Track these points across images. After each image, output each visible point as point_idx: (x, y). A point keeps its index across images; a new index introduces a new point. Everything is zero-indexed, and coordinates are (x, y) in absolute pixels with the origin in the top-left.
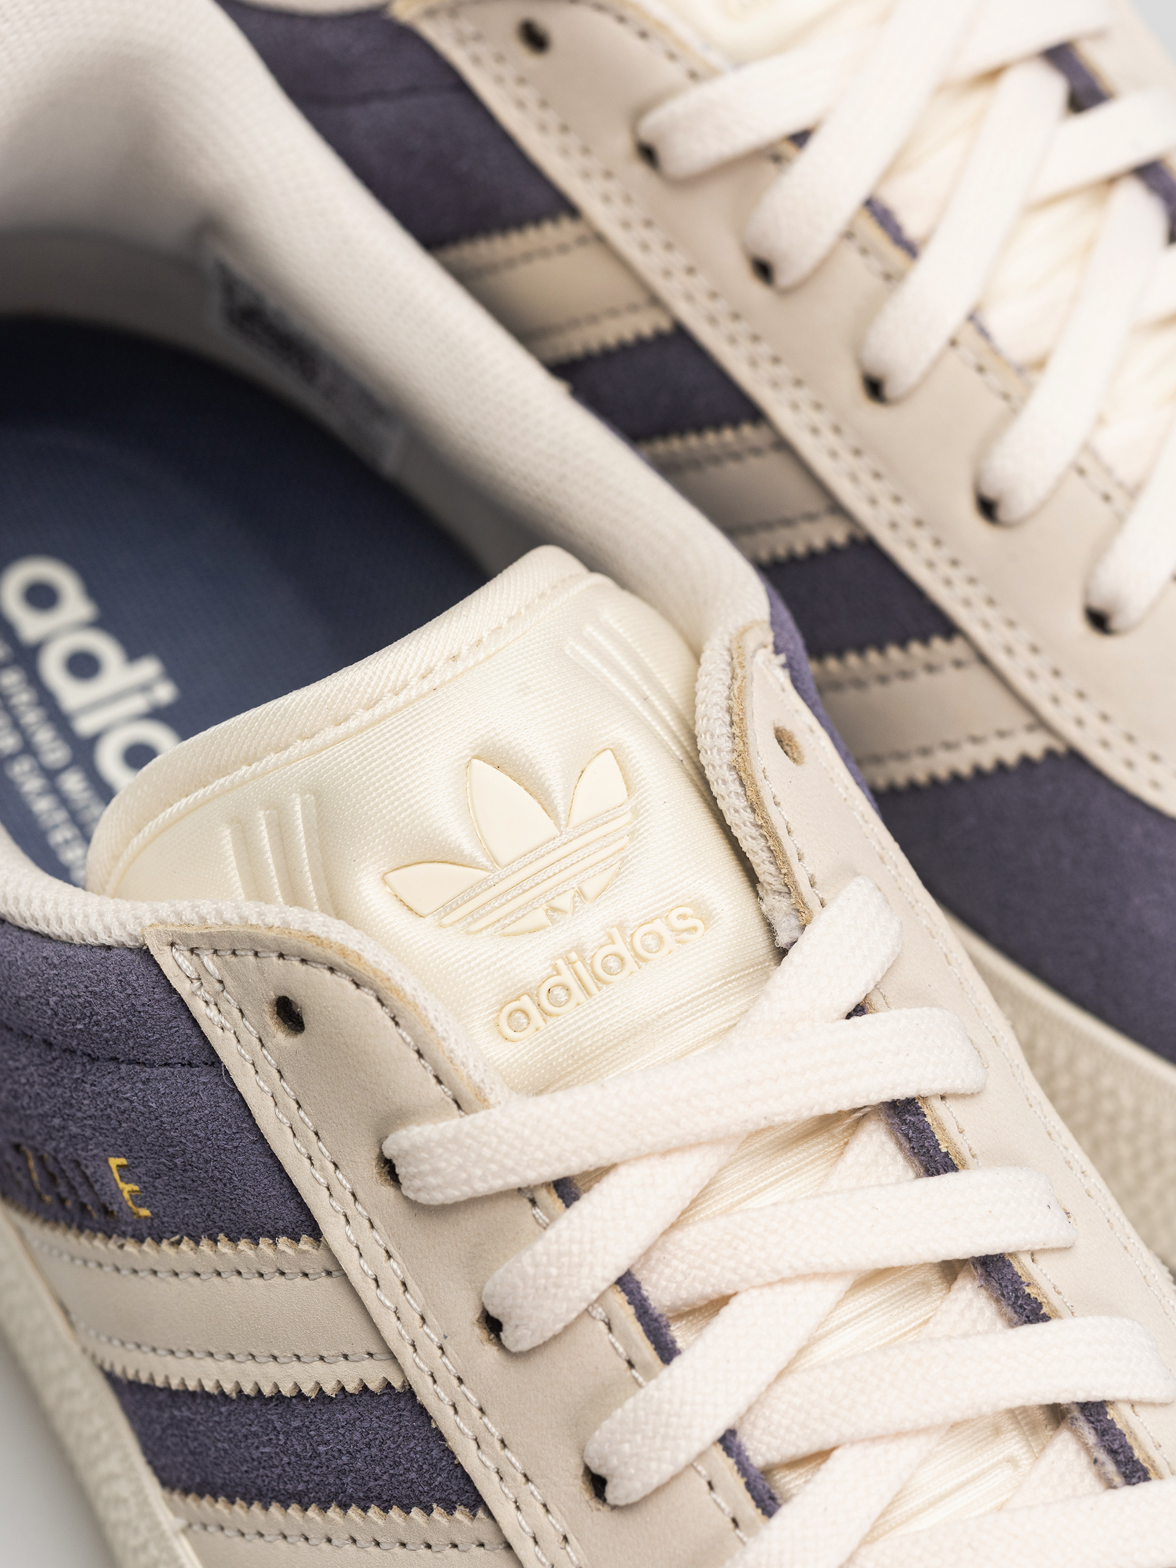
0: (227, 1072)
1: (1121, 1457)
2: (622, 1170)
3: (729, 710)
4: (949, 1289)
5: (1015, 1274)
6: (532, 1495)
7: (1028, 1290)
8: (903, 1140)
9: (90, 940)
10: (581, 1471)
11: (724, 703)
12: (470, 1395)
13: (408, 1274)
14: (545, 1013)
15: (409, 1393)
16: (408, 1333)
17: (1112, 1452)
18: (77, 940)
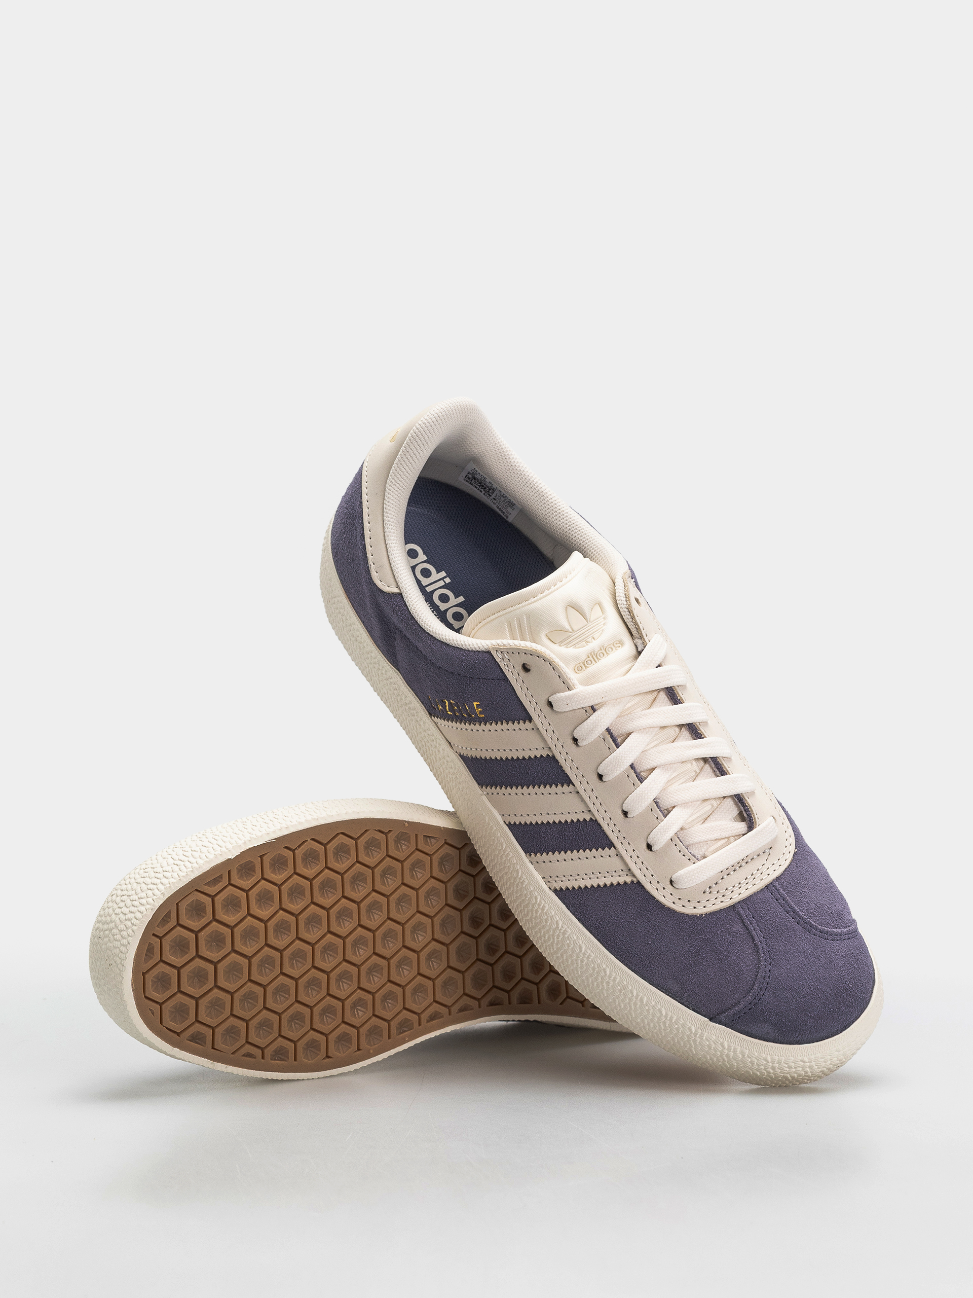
0: (509, 680)
1: (720, 770)
3: (625, 594)
4: (680, 731)
5: (698, 730)
6: (584, 780)
7: (701, 734)
8: (669, 697)
9: (474, 649)
10: (596, 774)
11: (624, 592)
12: (570, 757)
13: (554, 728)
14: (586, 667)
15: (554, 757)
16: (555, 742)
17: (718, 768)
18: (470, 649)
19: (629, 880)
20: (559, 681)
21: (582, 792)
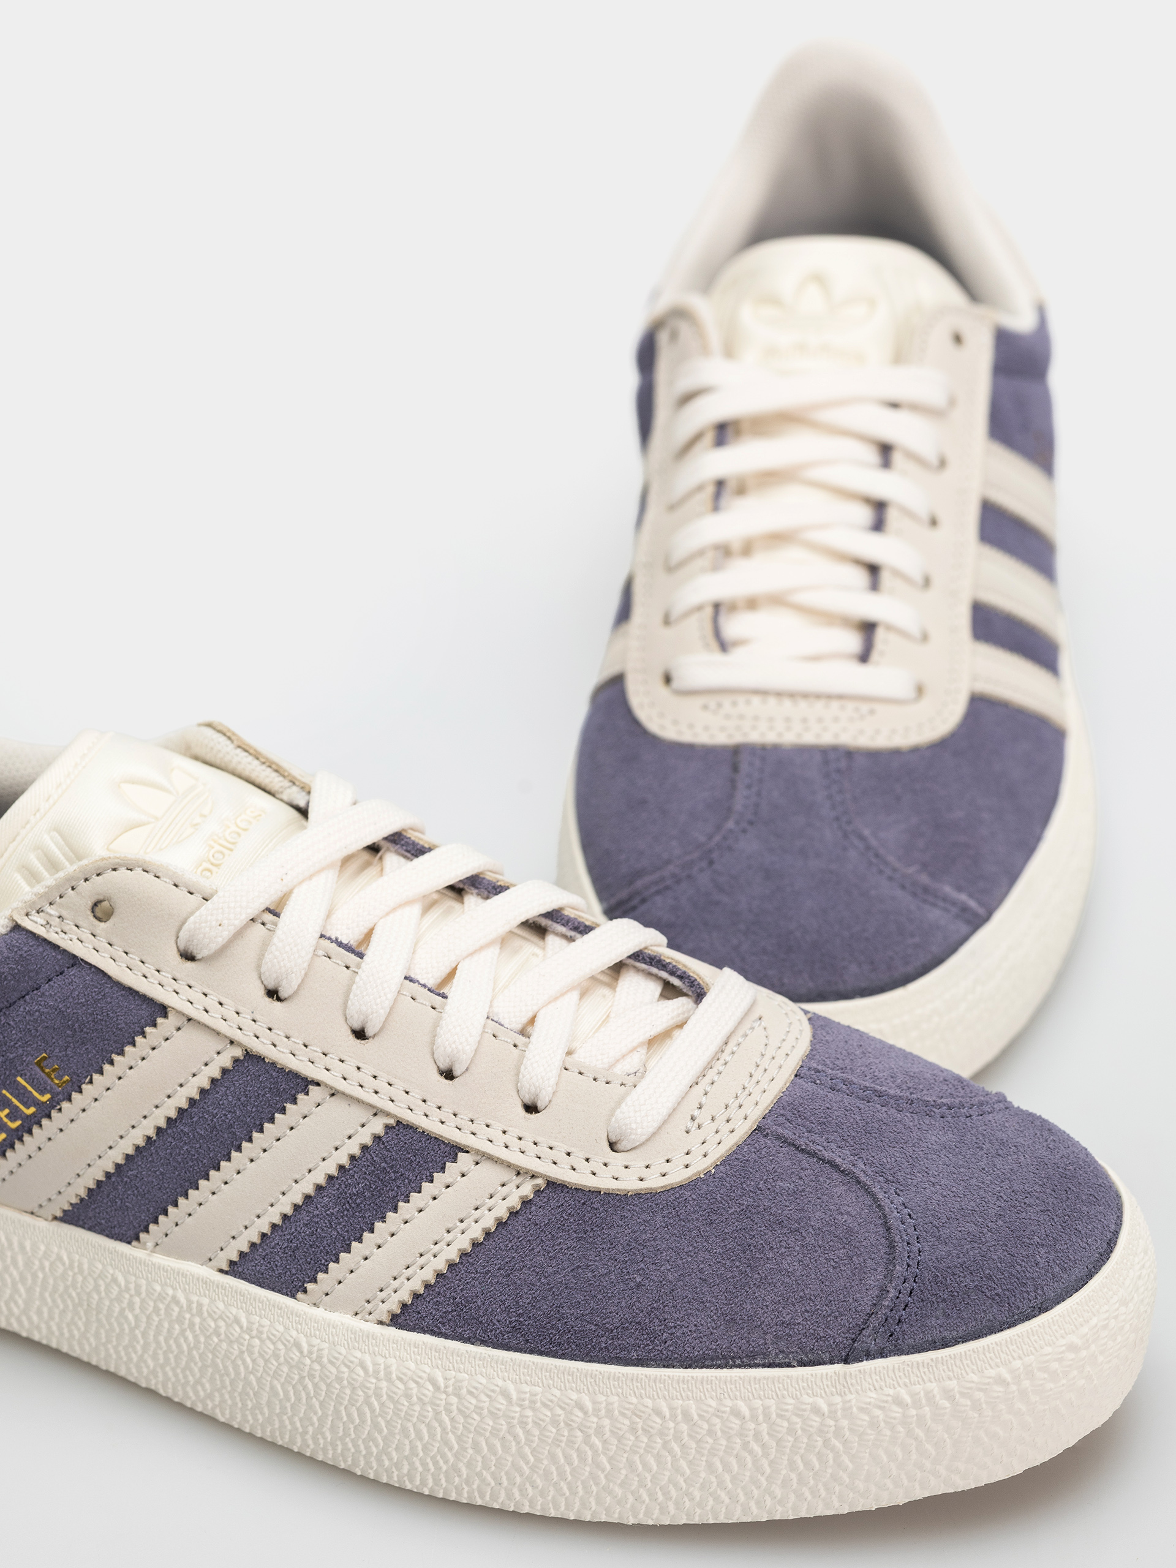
0: (82, 960)
1: (581, 928)
2: (296, 891)
4: (463, 903)
5: (489, 881)
6: (332, 1061)
7: (499, 884)
8: (400, 849)
10: (349, 1032)
12: (279, 1033)
13: (219, 996)
14: (216, 865)
15: (249, 1053)
16: (233, 1023)
19: (527, 1189)
20: (181, 893)
21: (342, 1086)
